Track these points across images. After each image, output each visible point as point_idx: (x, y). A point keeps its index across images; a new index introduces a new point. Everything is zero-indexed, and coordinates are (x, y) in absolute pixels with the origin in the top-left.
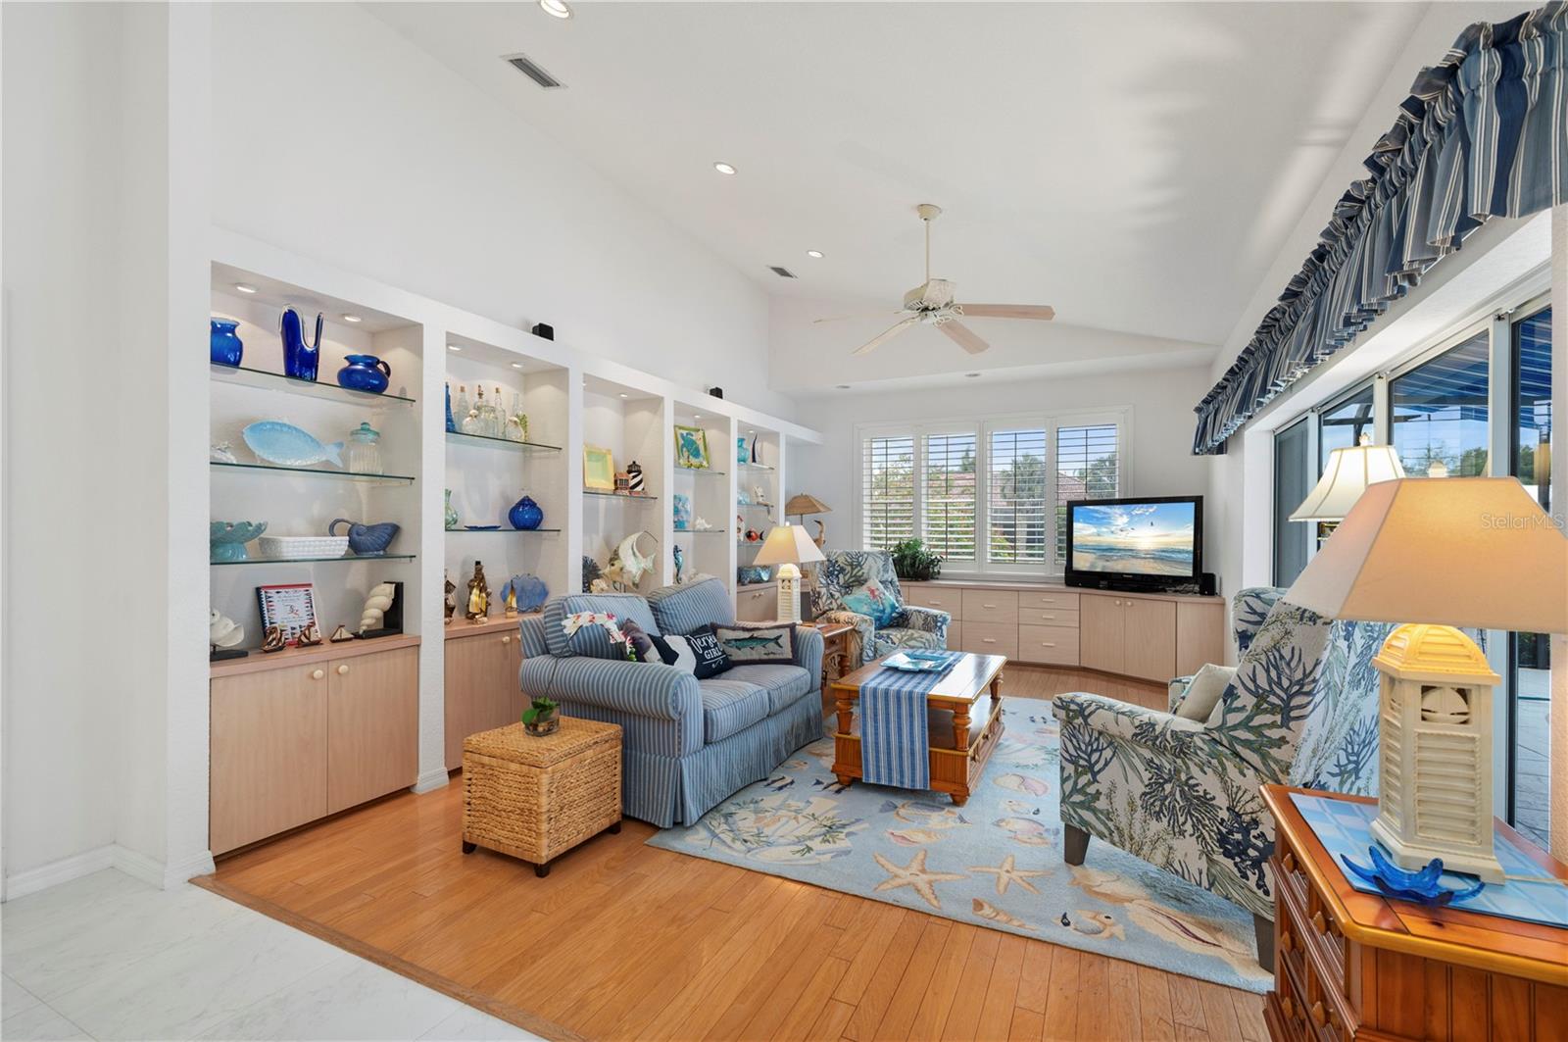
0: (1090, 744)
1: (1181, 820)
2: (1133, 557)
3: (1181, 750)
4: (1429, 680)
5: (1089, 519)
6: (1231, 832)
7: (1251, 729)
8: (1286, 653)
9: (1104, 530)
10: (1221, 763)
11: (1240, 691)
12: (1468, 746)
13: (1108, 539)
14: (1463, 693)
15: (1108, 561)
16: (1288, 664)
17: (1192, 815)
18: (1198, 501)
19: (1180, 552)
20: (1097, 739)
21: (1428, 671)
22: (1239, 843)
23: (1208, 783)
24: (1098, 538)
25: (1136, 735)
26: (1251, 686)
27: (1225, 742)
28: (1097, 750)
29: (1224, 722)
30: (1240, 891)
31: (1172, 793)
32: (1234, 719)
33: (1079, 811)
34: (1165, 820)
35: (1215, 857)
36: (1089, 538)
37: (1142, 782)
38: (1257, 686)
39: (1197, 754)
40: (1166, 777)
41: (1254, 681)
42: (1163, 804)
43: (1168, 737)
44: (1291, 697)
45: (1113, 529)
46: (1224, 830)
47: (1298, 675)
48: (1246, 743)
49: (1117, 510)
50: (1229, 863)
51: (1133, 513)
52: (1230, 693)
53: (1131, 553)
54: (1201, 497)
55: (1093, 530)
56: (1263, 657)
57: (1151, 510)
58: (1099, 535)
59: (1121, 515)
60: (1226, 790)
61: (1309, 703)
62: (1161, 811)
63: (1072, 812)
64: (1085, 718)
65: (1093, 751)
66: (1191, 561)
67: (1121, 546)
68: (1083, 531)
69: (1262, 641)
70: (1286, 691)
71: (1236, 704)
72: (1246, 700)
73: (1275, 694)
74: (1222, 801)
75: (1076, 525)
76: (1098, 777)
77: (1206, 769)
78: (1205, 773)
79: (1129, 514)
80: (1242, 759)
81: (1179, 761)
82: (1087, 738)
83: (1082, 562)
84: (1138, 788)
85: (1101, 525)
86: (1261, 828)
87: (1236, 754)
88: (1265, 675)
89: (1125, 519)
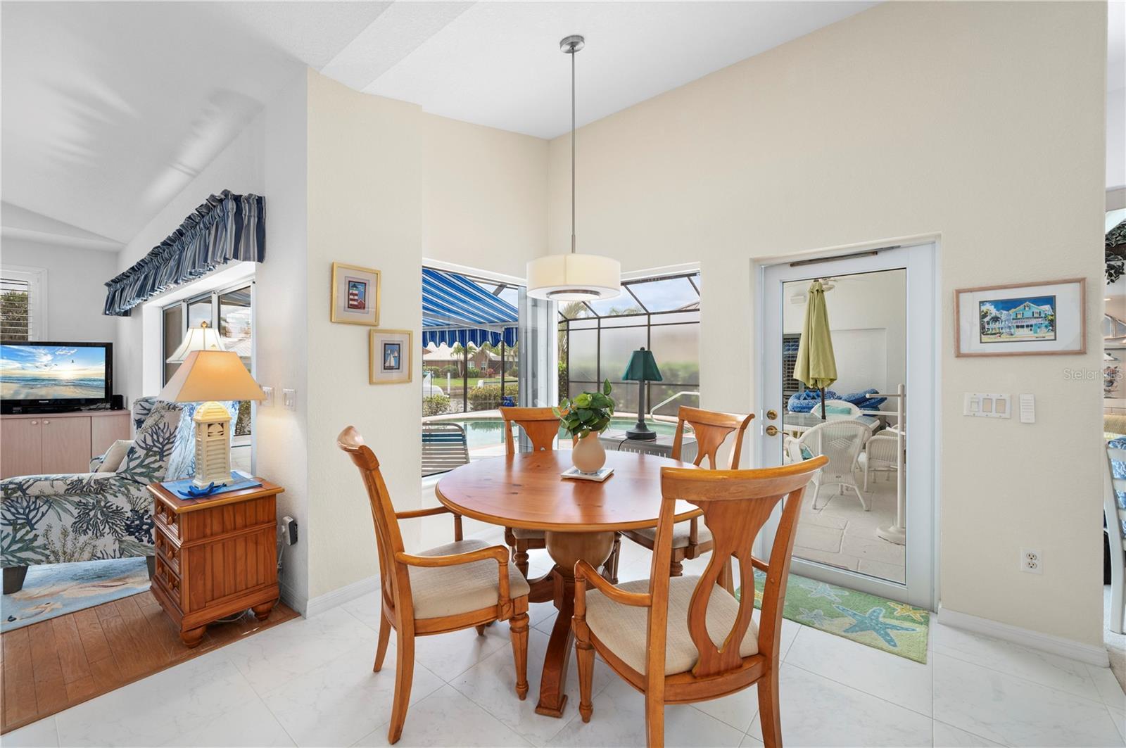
0: (28, 507)
1: (101, 528)
2: (55, 384)
3: (101, 489)
4: (210, 422)
6: (133, 522)
8: (161, 426)
10: (127, 489)
11: (138, 449)
12: (223, 442)
15: (32, 388)
16: (162, 431)
17: (108, 522)
19: (94, 380)
21: (210, 418)
22: (137, 525)
24: (23, 372)
25: (68, 490)
26: (144, 446)
27: (129, 477)
28: (34, 509)
31: (95, 516)
32: (133, 464)
33: (18, 555)
34: (90, 533)
36: (14, 372)
37: (72, 516)
39: (112, 488)
40: (90, 508)
41: (145, 442)
42: (88, 523)
44: (164, 446)
45: (38, 364)
46: (129, 522)
47: (167, 435)
48: (141, 474)
49: (42, 350)
50: (132, 538)
51: (57, 353)
52: (132, 451)
53: (54, 382)
56: (150, 430)
59: (45, 355)
60: (129, 501)
61: (172, 447)
62: (88, 528)
63: (10, 558)
64: (24, 491)
65: (30, 512)
69: (149, 422)
70: (161, 444)
71: (135, 456)
72: (141, 453)
74: (127, 508)
77: (117, 495)
78: (117, 497)
80: (139, 483)
81: (100, 496)
82: (25, 504)
84: (68, 521)
86: (149, 513)
87: (136, 481)
88: (150, 438)
89: (49, 357)
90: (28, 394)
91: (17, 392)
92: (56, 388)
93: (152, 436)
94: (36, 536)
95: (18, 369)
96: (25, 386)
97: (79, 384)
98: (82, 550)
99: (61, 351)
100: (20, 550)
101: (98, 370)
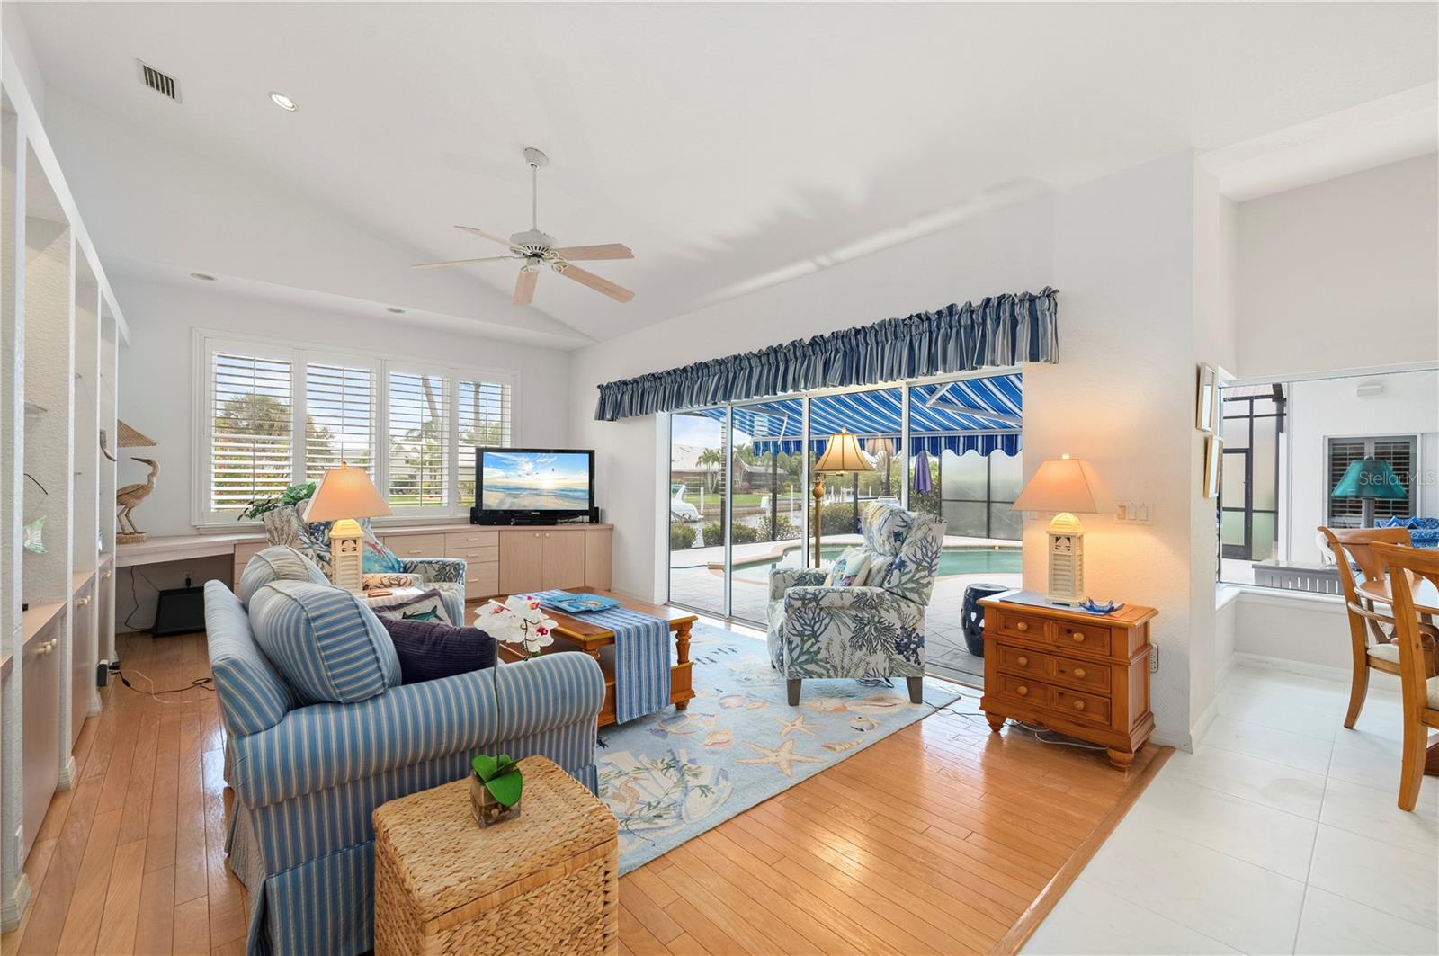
0: (813, 618)
1: (875, 644)
2: (537, 494)
5: (497, 464)
6: (902, 640)
7: (913, 582)
8: (930, 539)
9: (512, 473)
10: (898, 604)
11: (909, 563)
13: (515, 479)
14: (1069, 539)
15: (515, 498)
17: (880, 639)
18: (591, 453)
19: (575, 491)
20: (819, 614)
22: (906, 644)
23: (891, 618)
24: (506, 480)
26: (914, 559)
27: (900, 593)
28: (818, 621)
29: (900, 581)
30: (906, 669)
31: (870, 631)
32: (905, 578)
33: (804, 666)
34: (865, 648)
35: (893, 657)
36: (499, 480)
37: (850, 630)
38: (917, 559)
40: (866, 622)
42: (864, 639)
43: (875, 598)
44: (932, 560)
45: (520, 473)
46: (898, 640)
47: (935, 549)
48: (911, 590)
49: (523, 458)
50: (901, 657)
51: (539, 461)
53: (536, 492)
54: (593, 451)
55: (502, 473)
57: (552, 460)
58: (507, 478)
59: (527, 462)
60: (900, 618)
62: (863, 643)
63: (799, 669)
64: (817, 602)
65: (815, 623)
66: (588, 497)
67: (528, 486)
68: (490, 474)
70: (929, 558)
71: (907, 570)
73: (926, 561)
74: (898, 625)
75: (485, 470)
76: (819, 639)
77: (890, 610)
79: (534, 462)
80: (907, 599)
81: (874, 611)
82: (811, 615)
83: (492, 501)
84: (847, 635)
85: (511, 469)
86: (917, 632)
87: (905, 597)
89: (531, 465)
90: (512, 504)
91: (502, 502)
92: (538, 498)
93: (922, 550)
94: (820, 648)
95: (502, 477)
96: (509, 495)
97: (562, 494)
98: (857, 666)
99: (542, 458)
100: (807, 662)
101: (580, 479)
